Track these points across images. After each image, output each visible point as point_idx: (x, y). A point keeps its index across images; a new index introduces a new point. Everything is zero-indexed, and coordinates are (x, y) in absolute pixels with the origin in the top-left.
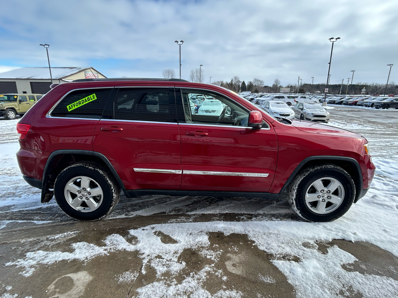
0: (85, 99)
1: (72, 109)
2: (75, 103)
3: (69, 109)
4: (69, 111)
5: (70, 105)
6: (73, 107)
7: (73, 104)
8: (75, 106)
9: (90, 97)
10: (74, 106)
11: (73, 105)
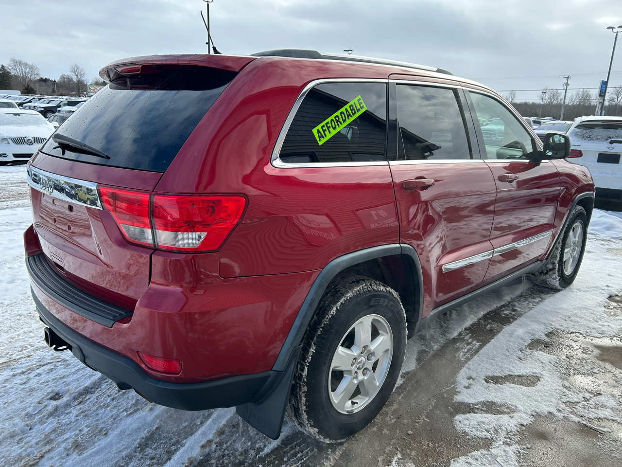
0: (346, 110)
1: (326, 139)
2: (329, 120)
3: (320, 138)
4: (320, 143)
5: (319, 127)
6: (327, 132)
7: (324, 123)
8: (331, 129)
9: (354, 103)
10: (328, 128)
11: (325, 128)
